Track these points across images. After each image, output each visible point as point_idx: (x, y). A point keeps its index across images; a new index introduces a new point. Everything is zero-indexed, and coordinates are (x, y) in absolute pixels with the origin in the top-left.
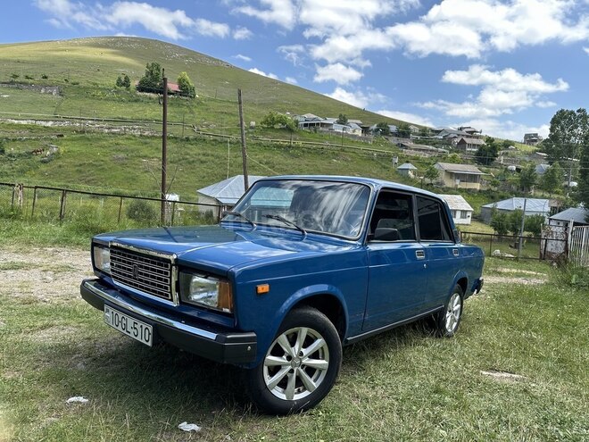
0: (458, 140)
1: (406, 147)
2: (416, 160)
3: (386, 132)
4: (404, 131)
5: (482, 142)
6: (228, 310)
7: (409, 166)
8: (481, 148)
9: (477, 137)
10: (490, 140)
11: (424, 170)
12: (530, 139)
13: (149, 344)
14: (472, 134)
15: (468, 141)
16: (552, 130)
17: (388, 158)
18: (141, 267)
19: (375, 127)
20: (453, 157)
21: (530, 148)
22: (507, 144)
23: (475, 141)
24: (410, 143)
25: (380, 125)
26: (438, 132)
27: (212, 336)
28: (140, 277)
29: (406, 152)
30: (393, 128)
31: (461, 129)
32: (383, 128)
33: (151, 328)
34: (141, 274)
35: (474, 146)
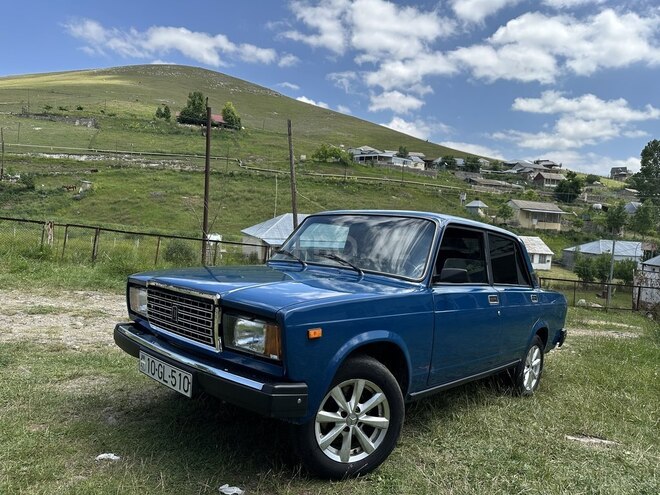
0: (534, 175)
1: (475, 183)
2: (487, 198)
3: (452, 166)
4: (473, 164)
5: (562, 177)
6: (276, 357)
7: (480, 204)
8: (561, 184)
9: (557, 172)
10: (571, 175)
11: (496, 208)
12: (618, 173)
13: (188, 395)
14: (550, 167)
15: (546, 175)
16: (644, 163)
17: (455, 195)
18: (181, 308)
19: (439, 160)
20: (530, 194)
21: (618, 184)
22: (592, 179)
23: (554, 176)
24: (480, 179)
25: (445, 159)
26: (512, 166)
27: (258, 385)
28: (180, 320)
29: (475, 188)
30: (460, 162)
31: (537, 162)
32: (449, 161)
33: (190, 377)
34: (181, 316)
35: (553, 181)
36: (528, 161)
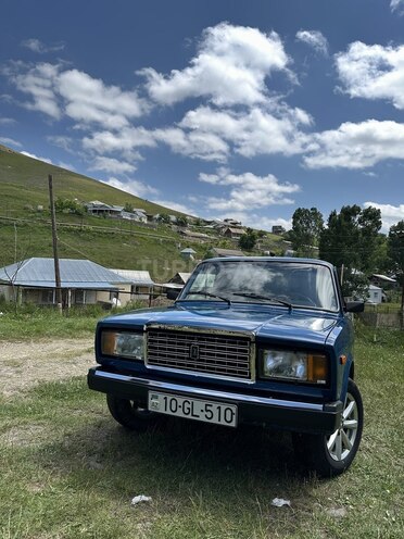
0: (224, 230)
1: (186, 235)
2: (195, 246)
3: (167, 221)
4: (182, 221)
5: (243, 232)
6: (324, 382)
7: (191, 250)
8: (243, 237)
9: (240, 228)
10: (249, 230)
11: (203, 254)
12: (277, 230)
13: (233, 424)
14: (235, 225)
15: (233, 230)
16: (294, 223)
17: (173, 243)
18: (203, 346)
19: (157, 216)
20: (224, 244)
21: (277, 237)
22: (262, 234)
23: (238, 231)
24: (187, 231)
25: (162, 216)
26: (209, 223)
27: (319, 407)
28: (206, 358)
29: (186, 239)
30: (173, 218)
31: (226, 221)
32: (165, 216)
33: (234, 409)
34: (203, 354)
35: (238, 235)
36: (220, 219)
